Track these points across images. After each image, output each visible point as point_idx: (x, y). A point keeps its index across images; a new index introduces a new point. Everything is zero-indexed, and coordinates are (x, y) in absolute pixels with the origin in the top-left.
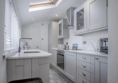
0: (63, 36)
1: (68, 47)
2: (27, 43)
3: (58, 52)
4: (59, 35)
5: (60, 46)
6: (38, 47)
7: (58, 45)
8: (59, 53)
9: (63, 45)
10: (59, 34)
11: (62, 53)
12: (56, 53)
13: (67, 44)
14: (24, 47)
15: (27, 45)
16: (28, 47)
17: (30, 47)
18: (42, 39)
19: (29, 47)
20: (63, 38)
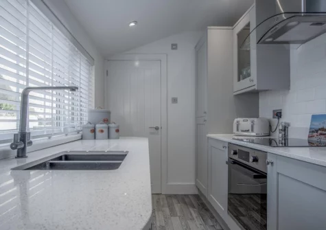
0: (255, 82)
1: (285, 129)
2: (109, 113)
3: (235, 153)
4: (239, 80)
5: (245, 123)
6: (157, 128)
7: (236, 120)
8: (236, 157)
9: (255, 120)
10: (240, 73)
11: (255, 160)
12: (225, 156)
13: (278, 114)
14: (94, 131)
15: (106, 121)
16: (109, 128)
17: (117, 131)
18: (175, 100)
19: (113, 131)
20: (256, 87)
